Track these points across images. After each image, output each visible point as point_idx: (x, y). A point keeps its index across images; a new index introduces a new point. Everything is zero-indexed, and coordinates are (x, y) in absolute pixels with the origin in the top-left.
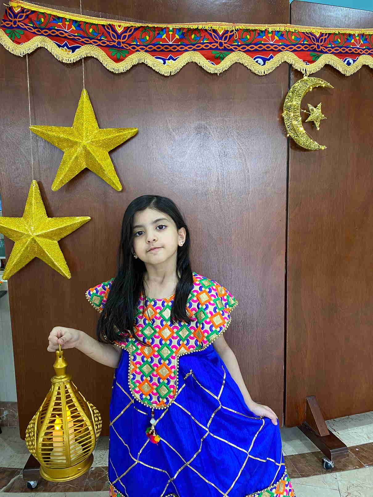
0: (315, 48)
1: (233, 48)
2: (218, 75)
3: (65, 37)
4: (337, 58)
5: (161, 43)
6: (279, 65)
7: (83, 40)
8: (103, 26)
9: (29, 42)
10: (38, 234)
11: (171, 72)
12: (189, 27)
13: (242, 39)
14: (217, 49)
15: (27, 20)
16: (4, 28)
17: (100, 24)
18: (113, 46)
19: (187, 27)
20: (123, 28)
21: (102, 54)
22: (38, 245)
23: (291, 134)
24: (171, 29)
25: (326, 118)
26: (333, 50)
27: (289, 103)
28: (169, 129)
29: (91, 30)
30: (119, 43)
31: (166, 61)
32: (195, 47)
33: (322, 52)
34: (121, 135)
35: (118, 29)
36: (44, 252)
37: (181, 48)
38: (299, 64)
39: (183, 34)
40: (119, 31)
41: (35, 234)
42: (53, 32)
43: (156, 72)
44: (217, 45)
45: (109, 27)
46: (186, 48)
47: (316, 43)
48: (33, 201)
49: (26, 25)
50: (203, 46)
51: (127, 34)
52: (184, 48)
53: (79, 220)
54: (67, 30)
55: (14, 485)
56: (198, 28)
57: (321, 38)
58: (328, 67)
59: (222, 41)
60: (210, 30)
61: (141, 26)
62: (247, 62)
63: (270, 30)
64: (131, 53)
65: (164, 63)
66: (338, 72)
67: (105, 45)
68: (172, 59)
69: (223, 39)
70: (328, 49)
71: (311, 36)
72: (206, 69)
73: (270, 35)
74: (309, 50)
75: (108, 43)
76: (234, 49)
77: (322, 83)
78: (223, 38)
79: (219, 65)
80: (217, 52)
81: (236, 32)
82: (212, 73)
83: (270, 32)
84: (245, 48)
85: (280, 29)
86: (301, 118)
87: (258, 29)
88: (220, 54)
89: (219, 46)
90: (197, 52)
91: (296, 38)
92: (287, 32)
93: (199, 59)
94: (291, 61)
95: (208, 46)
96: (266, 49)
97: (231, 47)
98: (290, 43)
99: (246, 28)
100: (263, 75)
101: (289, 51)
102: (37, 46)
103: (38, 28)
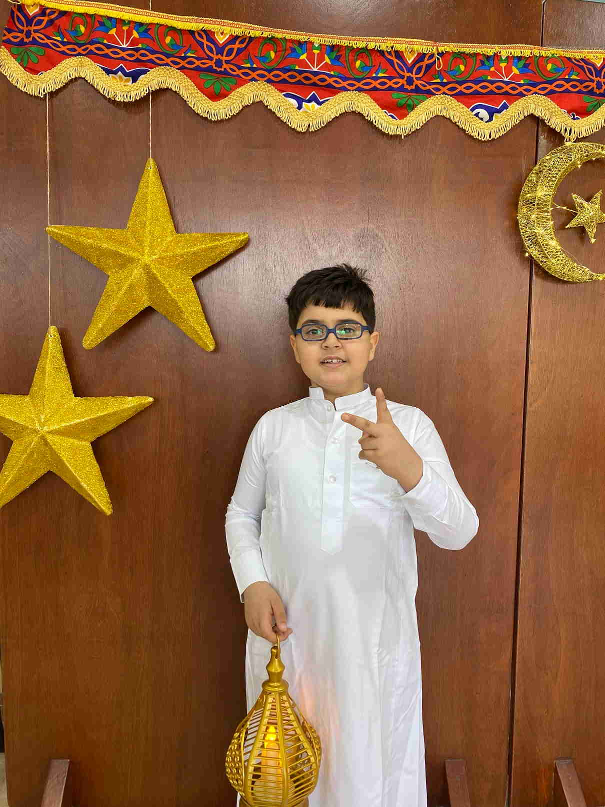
0: (594, 88)
1: (433, 88)
2: (403, 138)
6: (519, 122)
8: (191, 32)
9: (54, 69)
10: (53, 428)
12: (351, 45)
13: (450, 71)
14: (401, 89)
15: (51, 29)
16: (7, 43)
19: (346, 44)
22: (51, 449)
24: (317, 45)
28: (307, 238)
32: (358, 85)
36: (62, 463)
38: (558, 119)
39: (338, 58)
41: (46, 429)
44: (404, 81)
46: (345, 84)
47: (594, 78)
48: (49, 367)
49: (49, 38)
50: (375, 84)
52: (340, 83)
53: (131, 403)
56: (367, 47)
57: (604, 69)
59: (412, 76)
60: (390, 53)
62: (458, 114)
63: (504, 54)
68: (316, 102)
69: (414, 72)
71: (585, 66)
72: (380, 127)
73: (503, 65)
74: (580, 92)
76: (434, 91)
78: (414, 70)
79: (405, 119)
80: (402, 95)
81: (439, 57)
82: (390, 134)
83: (504, 59)
84: (455, 89)
85: (521, 53)
86: (553, 222)
87: (482, 53)
88: (406, 99)
89: (407, 84)
90: (365, 95)
91: (556, 67)
92: (538, 58)
93: (367, 106)
94: (543, 114)
95: (385, 83)
96: (496, 91)
97: (428, 87)
98: (543, 78)
99: (459, 50)
100: (488, 140)
101: (539, 94)
102: (70, 76)
103: (73, 44)
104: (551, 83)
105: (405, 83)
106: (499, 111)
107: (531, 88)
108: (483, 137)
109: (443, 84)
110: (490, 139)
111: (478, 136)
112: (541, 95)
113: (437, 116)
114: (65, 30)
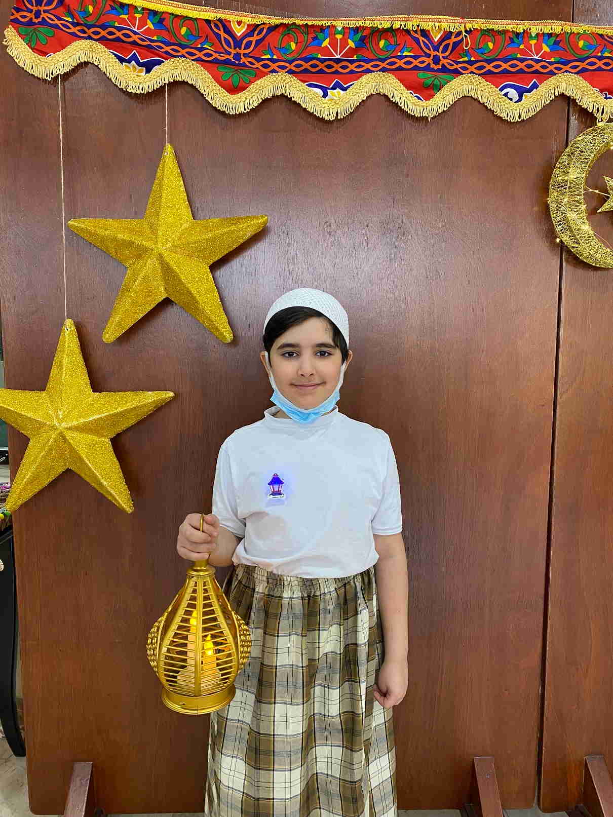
1: (460, 67)
2: (429, 119)
3: (134, 43)
5: (319, 56)
6: (549, 101)
7: (168, 49)
8: (208, 22)
9: (63, 52)
10: (70, 425)
11: (337, 113)
12: (376, 26)
13: (479, 48)
14: (427, 68)
15: (61, 9)
16: (15, 22)
17: (202, 17)
18: (227, 62)
19: (371, 25)
20: (246, 27)
21: (204, 76)
22: (71, 447)
23: (566, 239)
24: (340, 29)
27: (561, 178)
29: (184, 30)
30: (237, 57)
31: (328, 91)
32: (384, 65)
35: (236, 28)
36: (83, 459)
37: (358, 67)
38: (590, 98)
39: (363, 39)
40: (238, 33)
42: (111, 33)
43: (308, 113)
44: (429, 60)
45: (220, 25)
46: (369, 66)
48: (65, 360)
49: (59, 19)
50: (401, 63)
51: (254, 39)
52: (363, 66)
53: (151, 398)
54: (138, 29)
56: (392, 26)
59: (438, 54)
60: (416, 32)
61: (281, 23)
62: (487, 94)
63: (534, 31)
64: (259, 75)
65: (325, 95)
67: (209, 59)
68: (340, 89)
69: (440, 51)
72: (405, 109)
73: (533, 42)
75: (216, 55)
76: (461, 70)
78: (441, 48)
79: (431, 100)
80: (429, 74)
81: (466, 35)
82: (416, 116)
83: (533, 36)
84: (483, 67)
85: (552, 30)
86: (585, 206)
87: (511, 30)
88: (433, 79)
89: (433, 64)
90: (390, 75)
91: (588, 44)
92: (569, 34)
93: (392, 87)
94: (575, 93)
95: (411, 63)
96: (526, 70)
97: (455, 66)
98: (574, 55)
99: (488, 27)
100: (518, 121)
101: (570, 72)
102: (79, 59)
103: (81, 24)
104: (582, 60)
105: (431, 62)
106: (529, 91)
107: (562, 66)
108: (512, 118)
109: (471, 63)
111: (507, 117)
112: (572, 73)
113: (465, 96)
114: (75, 10)
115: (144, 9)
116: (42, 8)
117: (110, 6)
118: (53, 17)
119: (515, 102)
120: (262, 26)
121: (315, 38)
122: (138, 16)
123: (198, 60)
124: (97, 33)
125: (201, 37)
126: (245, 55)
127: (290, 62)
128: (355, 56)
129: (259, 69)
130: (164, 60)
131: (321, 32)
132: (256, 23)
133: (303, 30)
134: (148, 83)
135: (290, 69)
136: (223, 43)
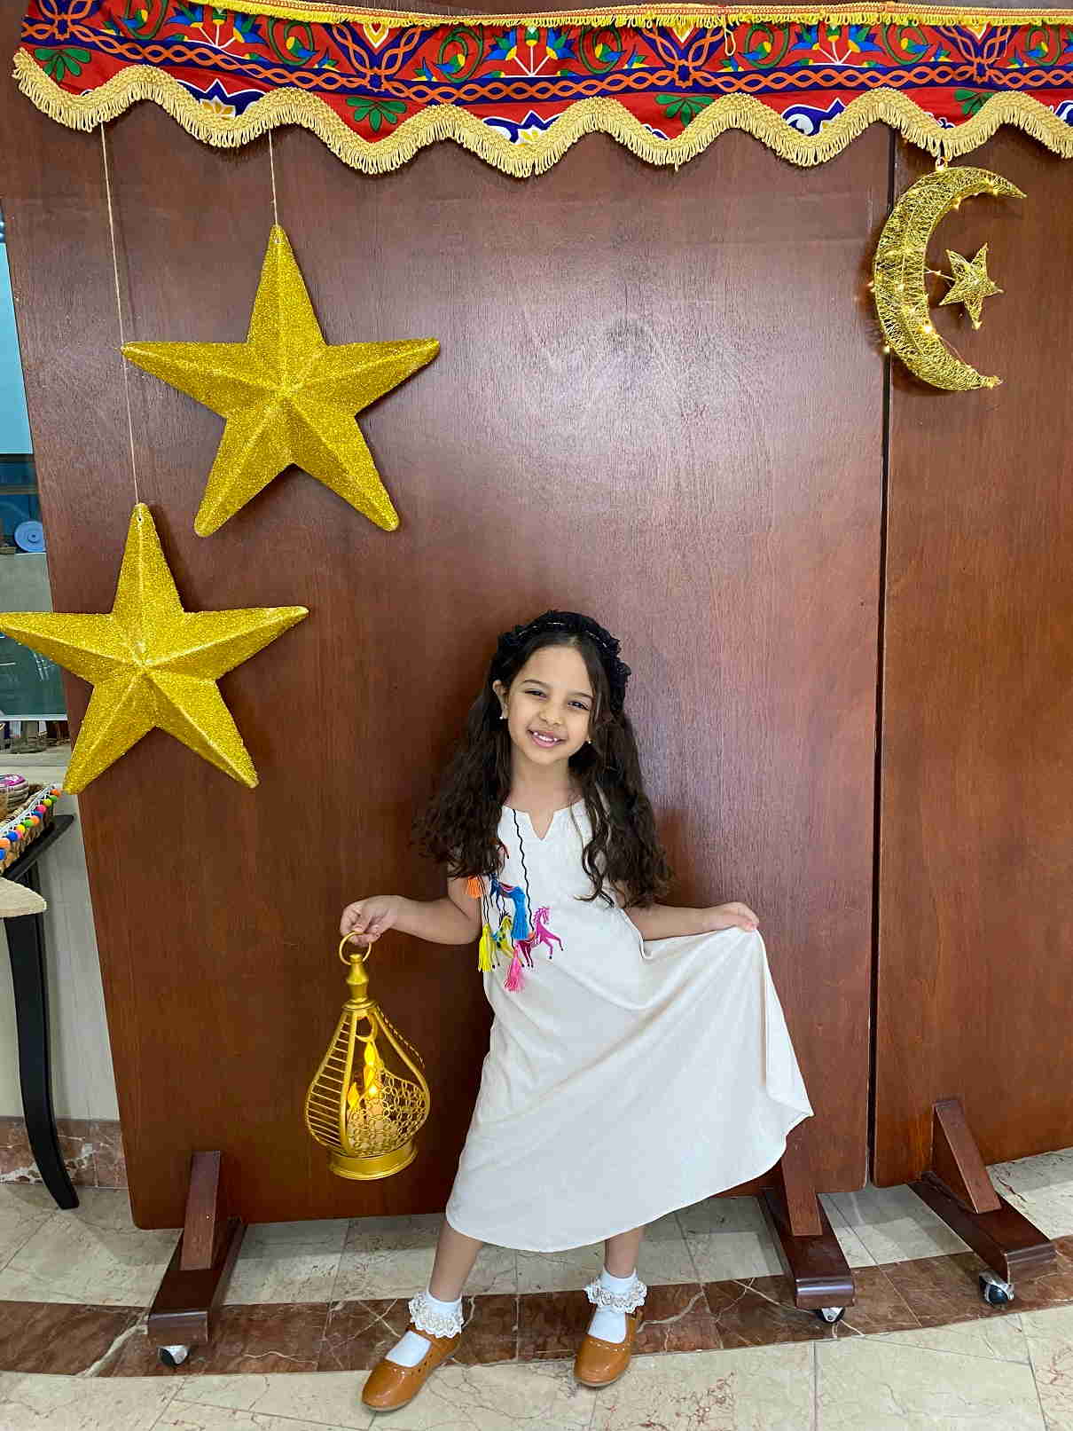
0: (972, 76)
1: (722, 83)
2: (676, 169)
3: (215, 67)
4: (1038, 104)
5: (503, 75)
6: (860, 132)
7: (268, 74)
8: (327, 26)
9: (107, 86)
10: (157, 662)
11: (534, 166)
12: (588, 23)
13: (749, 53)
14: (671, 88)
15: (98, 17)
16: (30, 42)
17: (318, 21)
18: (361, 91)
19: (580, 23)
20: (387, 31)
21: (326, 115)
22: (160, 693)
23: (894, 345)
24: (532, 30)
25: (1001, 291)
26: (1025, 80)
27: (891, 253)
28: (531, 340)
29: (291, 42)
30: (375, 80)
31: (519, 131)
32: (604, 85)
33: (993, 87)
34: (391, 364)
35: (371, 34)
36: (178, 713)
37: (564, 89)
38: (922, 128)
39: (568, 44)
40: (376, 41)
41: (149, 663)
42: (179, 54)
43: (490, 166)
44: (674, 75)
45: (345, 30)
46: (579, 88)
47: (973, 59)
48: (141, 566)
49: (97, 33)
50: (629, 81)
51: (400, 52)
52: (572, 88)
53: (273, 618)
54: (219, 45)
55: (123, 1356)
56: (613, 23)
57: (989, 43)
58: (1009, 132)
59: (686, 63)
60: (651, 30)
61: (442, 25)
62: (764, 125)
63: (834, 22)
64: (412, 109)
65: (514, 138)
66: (1040, 146)
67: (333, 87)
68: (537, 126)
69: (690, 58)
70: (1011, 75)
71: (959, 38)
72: (639, 154)
73: (833, 39)
74: (952, 83)
75: (343, 81)
76: (720, 85)
77: (992, 183)
78: (691, 54)
79: (679, 137)
80: (674, 97)
81: (730, 32)
82: (656, 163)
83: (833, 28)
84: (757, 82)
85: (863, 19)
86: (926, 295)
87: (798, 22)
88: (680, 104)
89: (679, 79)
90: (613, 101)
91: (915, 43)
92: (888, 27)
93: (617, 120)
94: (898, 119)
95: (645, 80)
96: (824, 83)
97: (717, 82)
98: (896, 60)
99: (762, 19)
100: (813, 165)
101: (891, 87)
102: (132, 97)
103: (132, 41)
104: (908, 69)
105: (677, 77)
106: (829, 116)
107: (879, 76)
108: (804, 160)
109: (738, 76)
110: (815, 164)
111: (797, 159)
112: (894, 88)
113: (731, 129)
114: (120, 18)
115: (226, 11)
116: (69, 17)
117: (175, 9)
118: (86, 31)
119: (809, 135)
120: (411, 31)
121: (495, 47)
122: (218, 22)
123: (316, 89)
124: (156, 54)
125: (317, 51)
126: (389, 78)
127: (459, 87)
128: (559, 73)
129: (411, 99)
130: (262, 92)
131: (504, 37)
132: (403, 26)
133: (476, 34)
134: (240, 131)
135: (459, 99)
136: (354, 61)
